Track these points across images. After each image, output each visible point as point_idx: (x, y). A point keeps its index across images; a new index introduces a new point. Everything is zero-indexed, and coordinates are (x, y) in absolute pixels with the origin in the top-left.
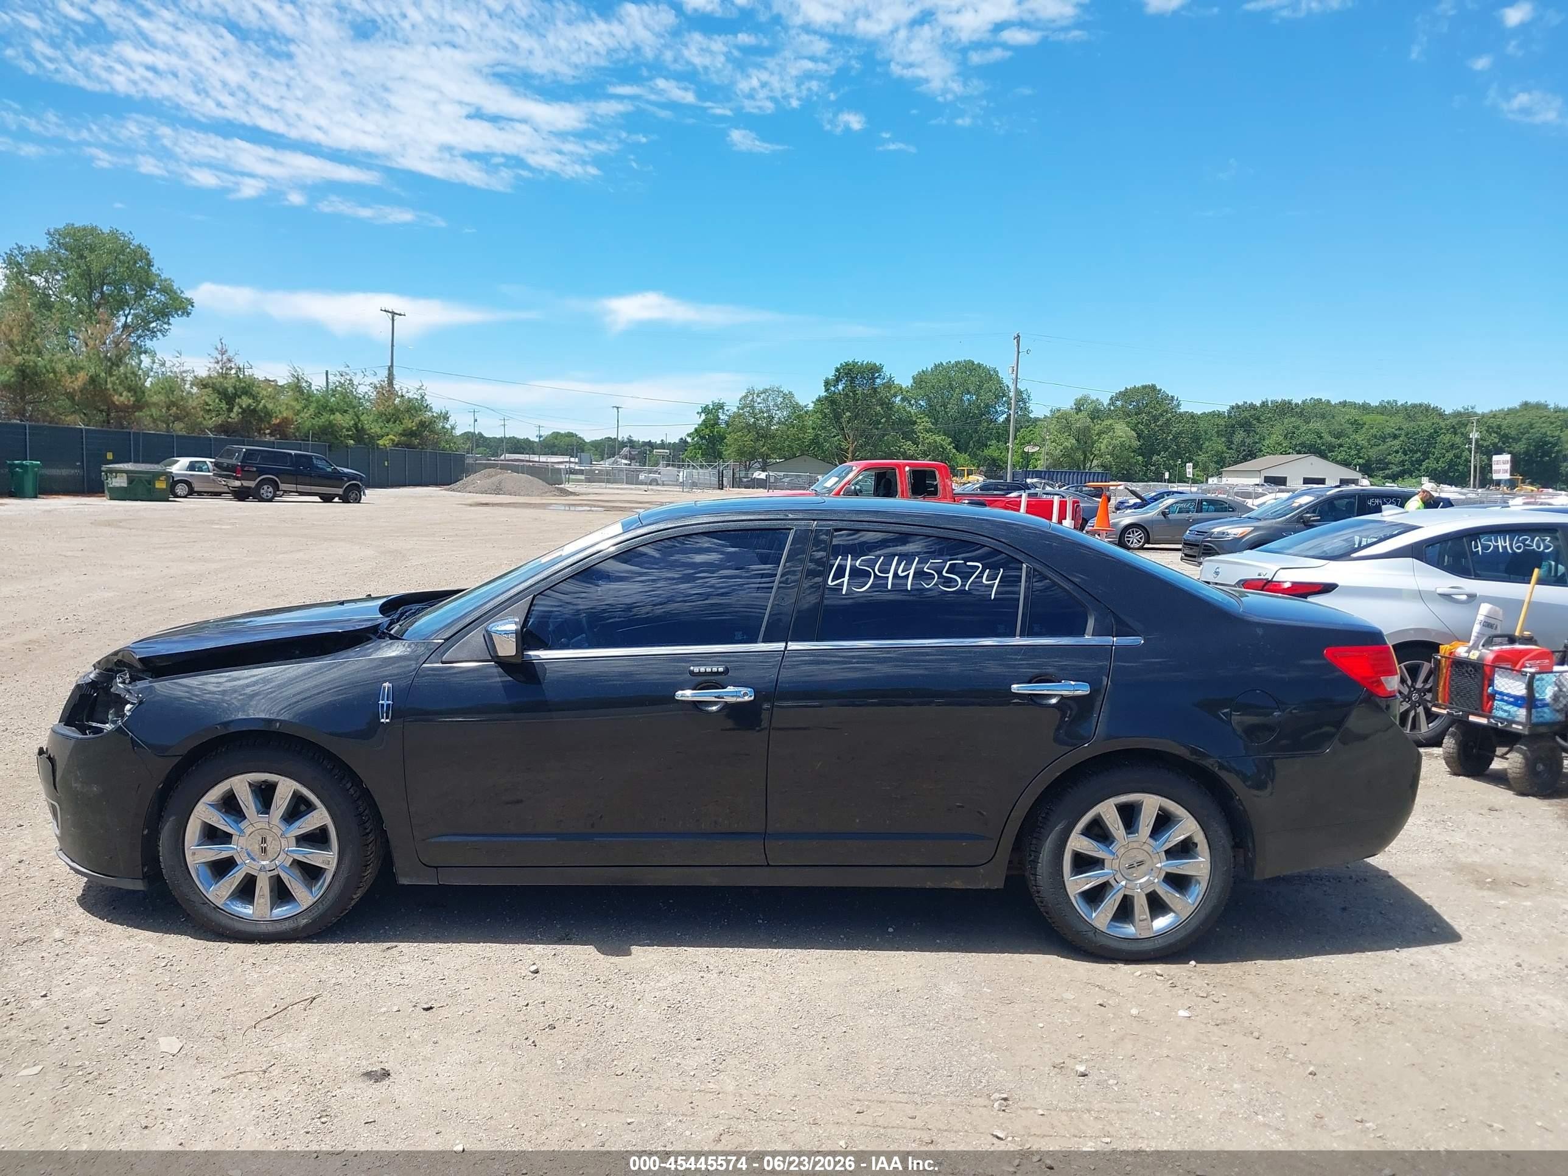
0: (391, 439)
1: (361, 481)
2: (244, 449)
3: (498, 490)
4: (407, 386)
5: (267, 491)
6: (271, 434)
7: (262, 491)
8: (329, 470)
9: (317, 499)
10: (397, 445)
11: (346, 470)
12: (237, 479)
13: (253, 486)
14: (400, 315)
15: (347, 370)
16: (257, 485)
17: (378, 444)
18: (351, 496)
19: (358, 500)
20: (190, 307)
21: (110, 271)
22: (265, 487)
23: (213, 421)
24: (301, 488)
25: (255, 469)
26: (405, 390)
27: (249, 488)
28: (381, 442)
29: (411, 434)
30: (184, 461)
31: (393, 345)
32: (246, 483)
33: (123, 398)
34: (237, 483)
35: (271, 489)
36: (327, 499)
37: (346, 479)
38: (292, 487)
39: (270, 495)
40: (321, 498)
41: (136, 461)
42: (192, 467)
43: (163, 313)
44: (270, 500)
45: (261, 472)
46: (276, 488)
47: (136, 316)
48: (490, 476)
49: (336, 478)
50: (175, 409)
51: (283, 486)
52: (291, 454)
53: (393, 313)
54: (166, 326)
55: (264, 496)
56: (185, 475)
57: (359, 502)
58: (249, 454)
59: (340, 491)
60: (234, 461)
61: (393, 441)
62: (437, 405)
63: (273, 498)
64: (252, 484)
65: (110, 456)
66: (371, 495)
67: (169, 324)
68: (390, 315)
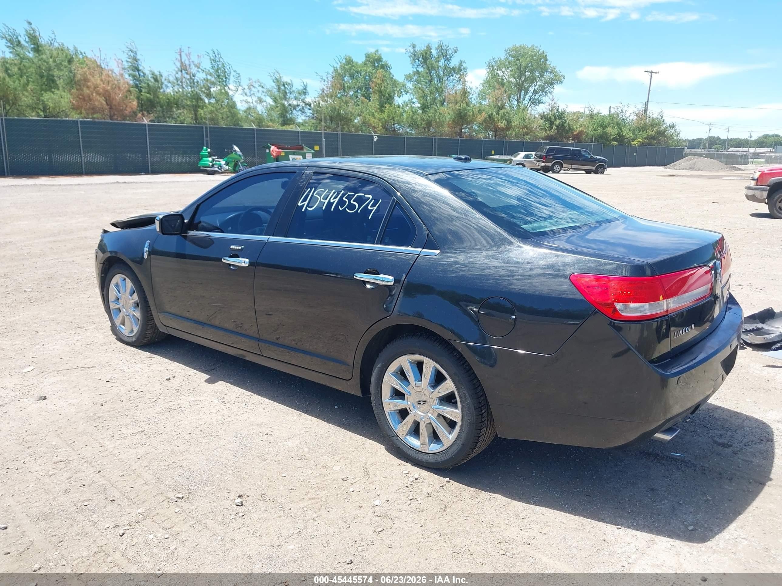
0: (640, 141)
1: (605, 163)
2: (548, 147)
3: (692, 168)
4: (654, 112)
5: (557, 168)
6: (573, 140)
7: (554, 168)
8: (589, 157)
9: (583, 172)
10: (643, 144)
11: (598, 157)
12: (543, 162)
13: (550, 166)
14: (656, 73)
15: (621, 105)
16: (552, 165)
17: (631, 144)
18: (599, 170)
19: (602, 173)
20: (563, 79)
21: (530, 65)
22: (556, 166)
23: (543, 134)
24: (574, 166)
25: (552, 157)
26: (651, 114)
27: (548, 166)
28: (633, 143)
29: (653, 138)
30: (522, 154)
31: (649, 90)
32: (547, 164)
33: (502, 124)
34: (543, 164)
35: (559, 167)
36: (588, 172)
37: (597, 162)
38: (570, 166)
39: (558, 170)
40: (585, 172)
41: (505, 155)
42: (527, 157)
43: (551, 83)
44: (558, 173)
45: (555, 158)
46: (562, 166)
47: (540, 86)
48: (690, 160)
49: (592, 161)
50: (525, 129)
51: (565, 166)
52: (571, 149)
53: (652, 72)
54: (552, 90)
55: (555, 171)
56: (522, 161)
57: (603, 174)
58: (550, 150)
59: (594, 168)
60: (543, 154)
61: (640, 142)
62: (668, 121)
63: (560, 171)
64: (550, 164)
65: (493, 152)
66: (610, 171)
67: (554, 89)
68: (650, 74)
